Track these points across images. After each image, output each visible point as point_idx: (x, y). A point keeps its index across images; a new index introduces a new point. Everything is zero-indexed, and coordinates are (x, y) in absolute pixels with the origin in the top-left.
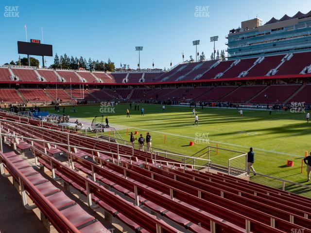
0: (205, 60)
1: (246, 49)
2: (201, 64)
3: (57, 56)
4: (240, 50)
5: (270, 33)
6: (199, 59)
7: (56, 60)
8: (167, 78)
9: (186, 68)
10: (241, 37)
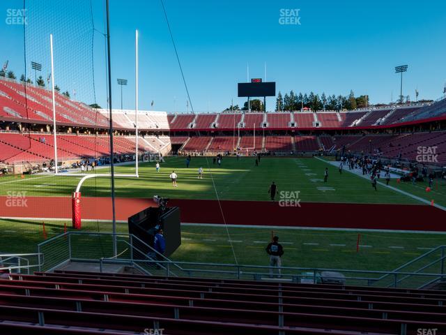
3: (280, 96)
7: (279, 100)
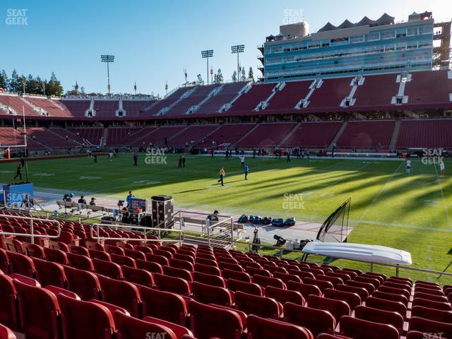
0: (225, 82)
1: (293, 66)
2: (220, 89)
4: (284, 67)
5: (328, 44)
6: (214, 80)
8: (167, 109)
9: (194, 93)
10: (283, 48)
